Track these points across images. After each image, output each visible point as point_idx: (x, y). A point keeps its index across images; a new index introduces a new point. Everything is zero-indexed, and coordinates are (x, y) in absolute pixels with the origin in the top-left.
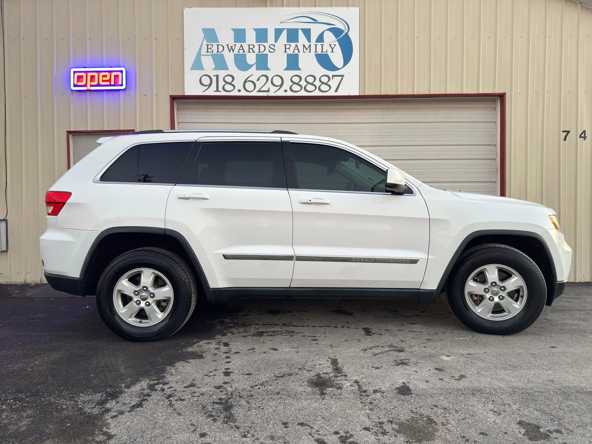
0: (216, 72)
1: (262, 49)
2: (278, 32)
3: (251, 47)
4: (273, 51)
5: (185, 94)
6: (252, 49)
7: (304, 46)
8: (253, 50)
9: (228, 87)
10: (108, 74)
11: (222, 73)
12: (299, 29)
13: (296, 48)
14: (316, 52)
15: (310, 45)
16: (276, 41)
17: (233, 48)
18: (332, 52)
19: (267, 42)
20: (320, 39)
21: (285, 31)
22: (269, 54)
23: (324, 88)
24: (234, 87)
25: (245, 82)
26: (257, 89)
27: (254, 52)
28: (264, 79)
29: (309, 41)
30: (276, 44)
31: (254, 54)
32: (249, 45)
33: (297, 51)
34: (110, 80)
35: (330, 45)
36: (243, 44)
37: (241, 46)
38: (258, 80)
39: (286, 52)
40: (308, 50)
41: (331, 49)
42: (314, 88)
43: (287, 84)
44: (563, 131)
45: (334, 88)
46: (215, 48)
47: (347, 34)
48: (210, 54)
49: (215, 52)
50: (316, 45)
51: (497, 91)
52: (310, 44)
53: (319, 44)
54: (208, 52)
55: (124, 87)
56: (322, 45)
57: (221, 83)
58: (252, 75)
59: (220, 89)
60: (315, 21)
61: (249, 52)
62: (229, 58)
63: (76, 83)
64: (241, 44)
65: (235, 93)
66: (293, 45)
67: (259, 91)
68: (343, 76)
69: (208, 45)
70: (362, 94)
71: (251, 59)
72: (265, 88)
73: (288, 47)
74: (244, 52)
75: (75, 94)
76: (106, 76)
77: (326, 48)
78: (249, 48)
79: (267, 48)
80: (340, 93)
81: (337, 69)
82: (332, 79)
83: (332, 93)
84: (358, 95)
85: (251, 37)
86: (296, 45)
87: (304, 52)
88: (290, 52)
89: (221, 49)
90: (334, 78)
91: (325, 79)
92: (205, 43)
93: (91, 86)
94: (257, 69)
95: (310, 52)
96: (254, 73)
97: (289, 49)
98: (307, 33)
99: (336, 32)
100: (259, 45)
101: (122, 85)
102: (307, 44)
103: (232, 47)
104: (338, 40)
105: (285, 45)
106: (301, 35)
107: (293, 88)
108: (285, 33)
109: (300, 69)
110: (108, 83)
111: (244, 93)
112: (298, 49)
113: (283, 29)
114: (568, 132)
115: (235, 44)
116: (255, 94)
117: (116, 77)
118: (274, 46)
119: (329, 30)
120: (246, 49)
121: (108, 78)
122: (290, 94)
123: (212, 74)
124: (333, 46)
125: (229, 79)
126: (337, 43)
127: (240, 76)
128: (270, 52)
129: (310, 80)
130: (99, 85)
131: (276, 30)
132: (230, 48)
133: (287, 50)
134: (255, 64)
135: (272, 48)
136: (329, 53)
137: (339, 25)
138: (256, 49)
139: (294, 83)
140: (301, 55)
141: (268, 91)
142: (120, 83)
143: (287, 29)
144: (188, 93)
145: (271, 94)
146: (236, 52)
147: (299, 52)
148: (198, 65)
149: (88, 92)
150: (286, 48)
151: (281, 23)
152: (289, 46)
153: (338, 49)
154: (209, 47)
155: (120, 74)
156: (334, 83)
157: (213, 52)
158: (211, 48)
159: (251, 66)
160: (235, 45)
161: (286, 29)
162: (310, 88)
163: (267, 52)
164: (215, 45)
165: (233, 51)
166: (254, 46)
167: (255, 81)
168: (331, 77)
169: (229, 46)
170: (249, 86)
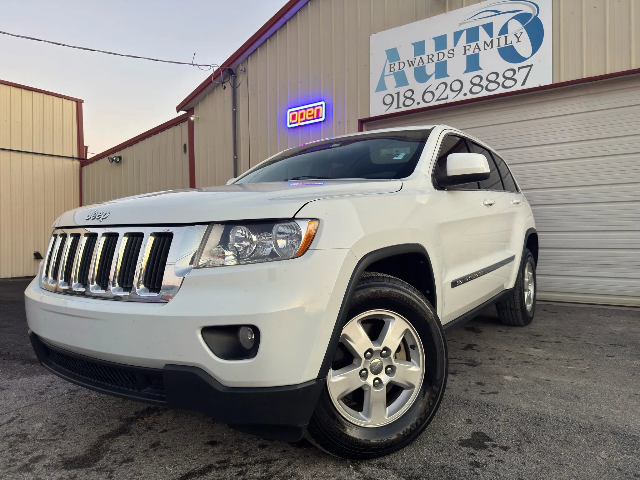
0: (397, 90)
1: (441, 56)
2: (457, 35)
3: (430, 57)
5: (371, 116)
6: (431, 59)
7: (485, 42)
8: (432, 60)
9: (408, 102)
10: (312, 109)
11: (402, 90)
12: (480, 26)
13: (477, 47)
14: (499, 46)
15: (492, 41)
16: (455, 45)
17: (413, 62)
18: (518, 41)
19: (445, 48)
20: (504, 30)
21: (465, 32)
22: (448, 60)
23: (509, 83)
24: (413, 100)
25: (424, 93)
26: (436, 98)
27: (433, 61)
28: (444, 86)
30: (455, 48)
31: (434, 63)
32: (428, 56)
33: (478, 50)
34: (313, 115)
35: (515, 35)
36: (422, 56)
37: (421, 58)
38: (437, 88)
39: (465, 54)
40: (490, 46)
41: (517, 39)
43: (467, 87)
45: (520, 82)
46: (396, 67)
47: (536, 17)
48: (392, 73)
49: (397, 70)
50: (499, 39)
52: (492, 39)
53: (502, 38)
54: (390, 71)
55: (323, 119)
56: (506, 37)
57: (402, 99)
58: (431, 85)
59: (401, 105)
60: (498, 13)
61: (429, 62)
62: (409, 73)
63: (291, 122)
64: (421, 56)
65: (415, 107)
66: (473, 45)
67: (438, 100)
68: (531, 66)
69: (390, 65)
70: (556, 82)
71: (430, 69)
72: (444, 96)
73: (467, 48)
74: (423, 63)
75: (291, 130)
76: (310, 112)
77: (511, 38)
78: (428, 59)
79: (446, 54)
80: (528, 86)
81: (524, 59)
82: (519, 72)
83: (518, 87)
84: (551, 84)
85: (430, 48)
86: (477, 44)
87: (485, 49)
88: (469, 53)
89: (402, 66)
90: (521, 70)
91: (509, 74)
92: (388, 63)
93: (301, 122)
94: (436, 78)
95: (492, 47)
96: (433, 82)
97: (469, 50)
98: (489, 28)
99: (522, 18)
100: (438, 53)
101: (322, 117)
102: (488, 40)
103: (412, 62)
104: (524, 27)
105: (465, 47)
106: (482, 32)
107: (473, 90)
108: (464, 34)
109: (481, 69)
110: (312, 118)
111: (423, 105)
112: (479, 48)
113: (463, 31)
116: (434, 103)
117: (318, 111)
118: (453, 50)
119: (513, 18)
120: (425, 61)
121: (312, 113)
123: (393, 92)
124: (518, 35)
125: (409, 94)
126: (524, 31)
127: (420, 88)
128: (449, 57)
129: (493, 77)
130: (306, 120)
131: (455, 34)
132: (410, 63)
133: (467, 52)
134: (434, 74)
135: (452, 53)
136: (514, 44)
137: (527, 9)
138: (435, 59)
139: (474, 84)
140: (482, 53)
141: (447, 98)
142: (320, 116)
143: (467, 29)
144: (373, 114)
145: (450, 100)
147: (480, 50)
148: (382, 86)
149: (300, 128)
150: (465, 50)
151: (460, 24)
152: (469, 47)
153: (525, 38)
154: (392, 66)
155: (320, 107)
156: (520, 76)
157: (394, 70)
158: (393, 68)
159: (430, 76)
160: (415, 59)
161: (465, 30)
162: (492, 86)
163: (446, 58)
164: (397, 63)
165: (413, 65)
166: (433, 56)
167: (434, 91)
168: (517, 70)
169: (409, 61)
170: (428, 97)
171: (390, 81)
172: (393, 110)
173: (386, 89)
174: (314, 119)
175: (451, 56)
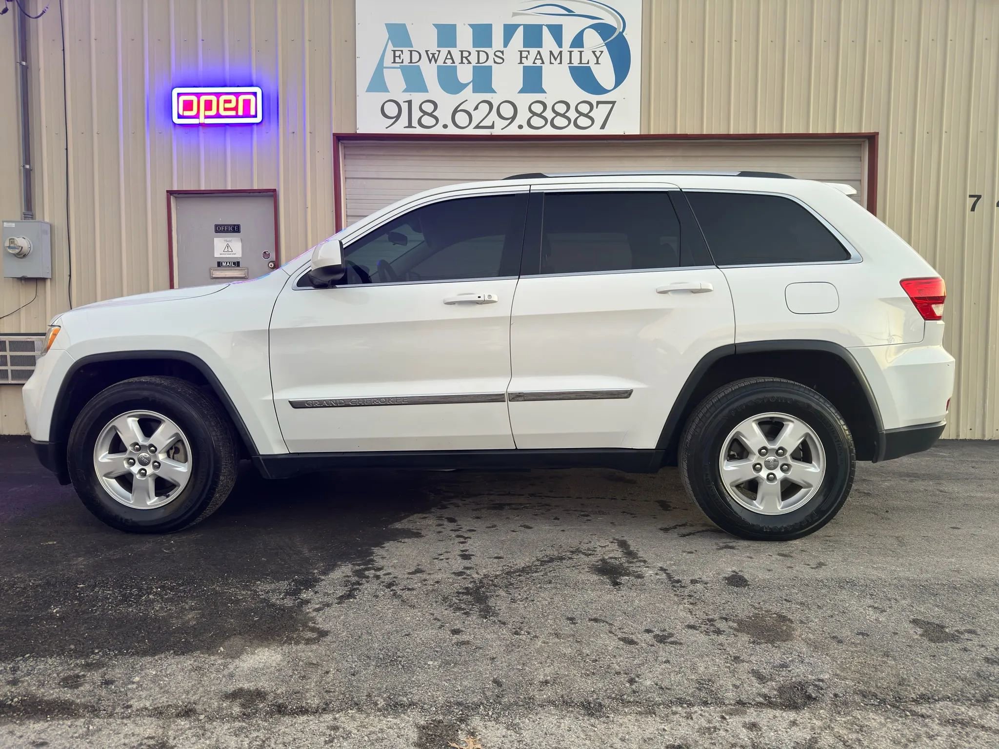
0: (408, 96)
1: (483, 57)
2: (509, 31)
3: (465, 54)
4: (501, 61)
5: (358, 132)
6: (466, 58)
7: (551, 52)
8: (468, 60)
9: (428, 121)
10: (233, 98)
11: (417, 98)
12: (544, 25)
13: (538, 57)
14: (571, 63)
15: (561, 52)
16: (505, 45)
17: (436, 56)
18: (597, 63)
19: (490, 46)
20: (578, 42)
21: (521, 29)
22: (494, 66)
23: (583, 121)
24: (437, 120)
25: (455, 111)
26: (474, 124)
27: (469, 63)
28: (486, 107)
29: (560, 45)
30: (505, 50)
31: (470, 67)
32: (462, 52)
33: (540, 61)
34: (236, 109)
35: (594, 52)
36: (452, 50)
37: (449, 52)
38: (476, 108)
39: (521, 63)
40: (558, 60)
41: (596, 59)
42: (566, 122)
43: (523, 116)
44: (971, 196)
45: (599, 122)
46: (406, 57)
47: (621, 34)
48: (398, 65)
49: (406, 62)
50: (571, 52)
51: (864, 130)
52: (561, 49)
53: (576, 52)
54: (394, 62)
55: (259, 119)
56: (581, 52)
57: (417, 113)
58: (466, 100)
59: (415, 123)
60: (570, 13)
61: (462, 62)
62: (429, 72)
63: (181, 113)
64: (449, 49)
65: (438, 130)
66: (534, 51)
67: (477, 127)
68: (613, 103)
69: (394, 51)
70: (645, 132)
71: (465, 74)
72: (487, 122)
73: (524, 54)
74: (453, 62)
75: (180, 130)
76: (229, 101)
77: (588, 56)
78: (462, 57)
79: (491, 56)
80: (608, 131)
81: (605, 91)
82: (597, 108)
83: (595, 131)
84: (639, 134)
85: (465, 39)
86: (539, 52)
87: (551, 63)
88: (529, 63)
89: (415, 57)
90: (600, 105)
91: (584, 108)
92: (390, 47)
93: (207, 117)
94: (475, 91)
95: (561, 63)
96: (470, 97)
97: (527, 57)
98: (557, 32)
99: (604, 30)
100: (478, 52)
101: (255, 116)
102: (556, 51)
103: (433, 54)
104: (606, 44)
105: (521, 52)
106: (547, 35)
107: (533, 122)
108: (520, 32)
109: (544, 92)
110: (233, 113)
111: (452, 131)
112: (541, 59)
113: (518, 26)
114: (979, 197)
115: (439, 49)
116: (470, 131)
117: (247, 103)
118: (502, 52)
119: (591, 27)
120: (457, 59)
121: (233, 105)
122: (527, 131)
123: (402, 98)
124: (598, 54)
125: (428, 108)
126: (605, 49)
127: (447, 102)
128: (495, 62)
129: (561, 108)
130: (218, 116)
131: (506, 26)
132: (431, 56)
133: (524, 60)
134: (472, 83)
135: (500, 57)
136: (592, 65)
137: (609, 20)
138: (473, 58)
139: (534, 114)
140: (546, 68)
141: (492, 127)
142: (253, 113)
143: (524, 25)
144: (362, 130)
145: (496, 131)
146: (440, 62)
147: (543, 63)
148: (378, 84)
149: (201, 128)
150: (521, 57)
151: (515, 14)
152: (527, 53)
153: (606, 58)
154: (397, 54)
155: (252, 98)
156: (599, 114)
157: (402, 62)
158: (399, 57)
159: (465, 86)
160: (439, 51)
161: (521, 25)
162: (560, 121)
163: (490, 63)
164: (406, 50)
165: (436, 61)
166: (470, 54)
167: (471, 110)
168: (595, 105)
169: (429, 53)
170: (461, 119)
171: (395, 80)
172: (399, 128)
173: (386, 90)
174: (237, 116)
175: (498, 60)
